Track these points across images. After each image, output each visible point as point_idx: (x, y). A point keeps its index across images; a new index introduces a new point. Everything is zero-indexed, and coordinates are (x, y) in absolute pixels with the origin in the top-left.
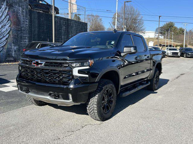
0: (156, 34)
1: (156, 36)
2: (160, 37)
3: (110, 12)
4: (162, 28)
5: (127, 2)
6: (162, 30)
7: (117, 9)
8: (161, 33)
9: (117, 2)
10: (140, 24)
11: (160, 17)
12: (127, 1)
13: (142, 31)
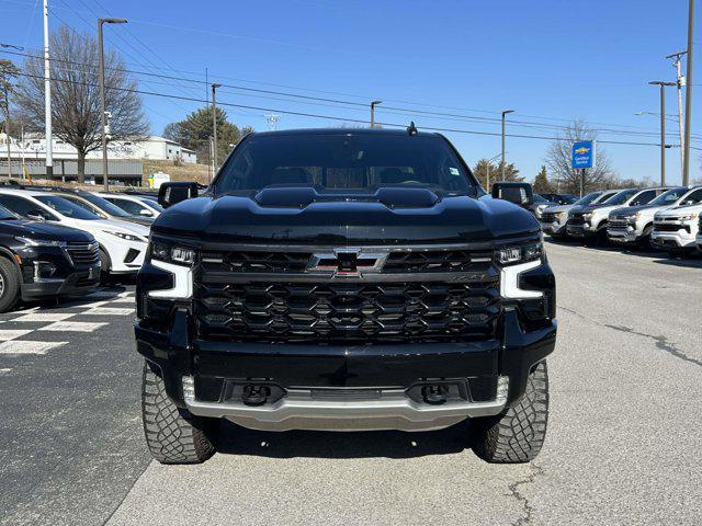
0: (170, 147)
1: (170, 155)
2: (185, 156)
3: (18, 52)
4: (183, 125)
5: (110, 22)
6: (186, 134)
7: (47, 44)
8: (184, 144)
9: (46, 18)
10: (129, 108)
11: (214, 86)
12: (110, 18)
13: (136, 134)
